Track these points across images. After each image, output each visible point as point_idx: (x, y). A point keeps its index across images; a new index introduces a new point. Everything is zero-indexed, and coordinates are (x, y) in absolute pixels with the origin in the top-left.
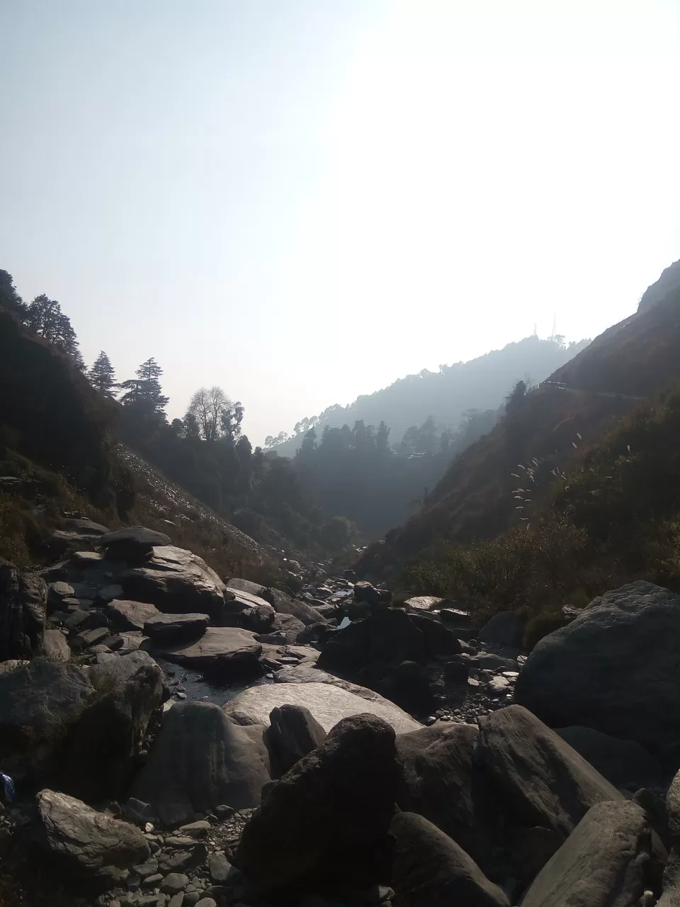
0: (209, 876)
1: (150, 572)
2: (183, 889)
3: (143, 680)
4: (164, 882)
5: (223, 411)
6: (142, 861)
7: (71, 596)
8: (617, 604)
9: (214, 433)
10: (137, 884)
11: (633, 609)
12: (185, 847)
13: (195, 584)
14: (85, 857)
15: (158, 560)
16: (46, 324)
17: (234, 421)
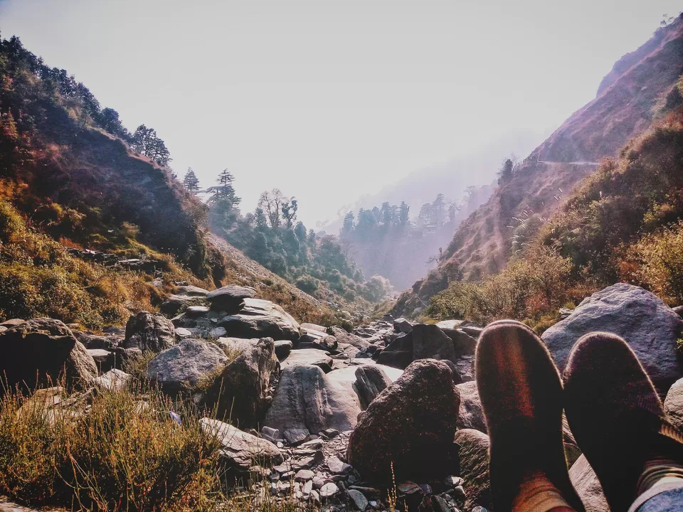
0: (329, 471)
1: (244, 317)
2: (311, 479)
3: (263, 348)
4: (297, 476)
5: (283, 204)
6: (279, 464)
7: (189, 337)
8: (602, 301)
9: (278, 222)
10: (278, 477)
11: (615, 303)
12: (308, 454)
13: (277, 323)
14: (239, 459)
15: (248, 308)
16: (147, 147)
17: (291, 211)
